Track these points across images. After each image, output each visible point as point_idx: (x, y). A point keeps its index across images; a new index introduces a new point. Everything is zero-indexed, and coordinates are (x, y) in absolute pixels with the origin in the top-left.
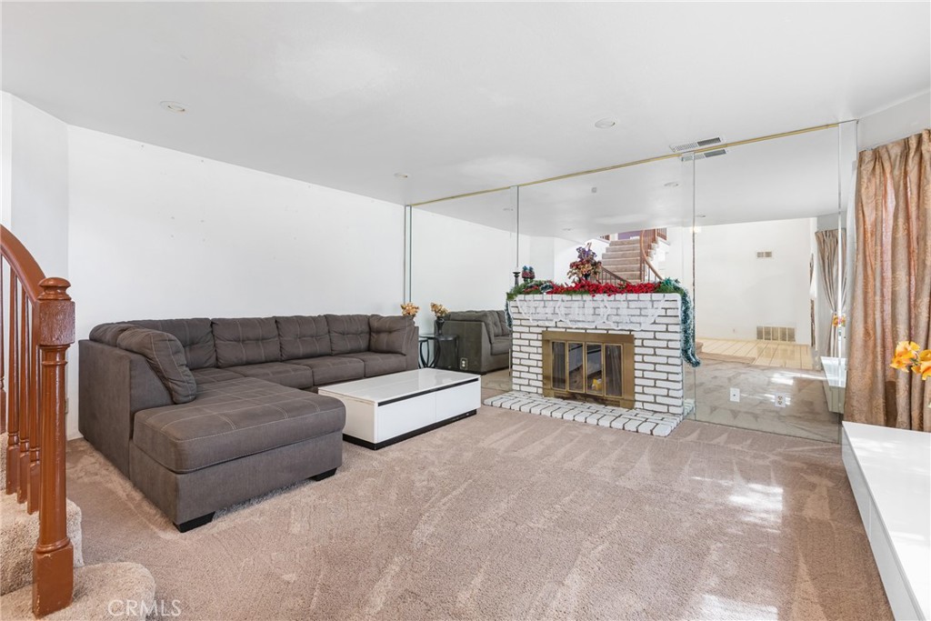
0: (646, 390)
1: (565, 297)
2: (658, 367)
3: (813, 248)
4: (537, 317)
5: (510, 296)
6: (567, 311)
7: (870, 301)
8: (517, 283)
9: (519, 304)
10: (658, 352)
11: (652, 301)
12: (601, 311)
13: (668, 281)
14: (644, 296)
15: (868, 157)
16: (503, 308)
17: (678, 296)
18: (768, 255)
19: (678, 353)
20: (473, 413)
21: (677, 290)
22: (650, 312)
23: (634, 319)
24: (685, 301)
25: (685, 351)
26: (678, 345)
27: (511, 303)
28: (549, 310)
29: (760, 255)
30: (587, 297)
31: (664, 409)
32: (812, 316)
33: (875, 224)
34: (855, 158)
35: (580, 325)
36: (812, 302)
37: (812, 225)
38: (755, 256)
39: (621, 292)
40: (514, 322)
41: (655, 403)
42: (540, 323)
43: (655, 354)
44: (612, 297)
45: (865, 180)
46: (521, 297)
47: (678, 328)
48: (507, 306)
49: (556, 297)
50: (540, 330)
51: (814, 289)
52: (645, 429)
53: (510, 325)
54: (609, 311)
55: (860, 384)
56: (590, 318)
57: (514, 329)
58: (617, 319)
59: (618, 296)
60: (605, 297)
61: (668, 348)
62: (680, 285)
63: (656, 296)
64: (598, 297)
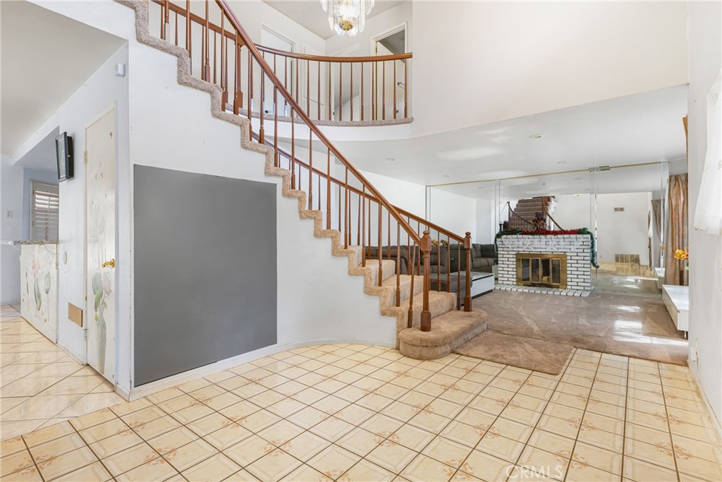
0: (573, 280)
1: (530, 236)
2: (579, 269)
3: (650, 208)
4: (513, 246)
5: (498, 236)
6: (531, 243)
7: (674, 238)
8: (500, 229)
9: (503, 240)
10: (579, 262)
11: (577, 238)
12: (550, 243)
13: (584, 229)
14: (572, 236)
15: (673, 178)
16: (493, 243)
17: (589, 236)
18: (622, 209)
19: (589, 262)
20: (491, 291)
21: (589, 233)
22: (576, 243)
23: (567, 247)
24: (592, 238)
25: (592, 261)
26: (589, 258)
27: (498, 240)
28: (521, 243)
29: (616, 210)
30: (543, 237)
31: (583, 288)
32: (650, 247)
33: (676, 206)
34: (668, 178)
35: (539, 250)
36: (650, 239)
37: (650, 196)
38: (613, 210)
39: (561, 234)
40: (499, 249)
41: (578, 285)
42: (515, 249)
43: (577, 263)
44: (556, 237)
45: (672, 188)
46: (505, 236)
47: (589, 251)
48: (496, 240)
49: (524, 236)
50: (514, 253)
51: (651, 232)
52: (577, 294)
53: (497, 251)
54: (554, 243)
55: (671, 272)
56: (545, 247)
57: (499, 252)
58: (558, 246)
59: (559, 236)
60: (552, 236)
61: (584, 260)
62: (589, 230)
63: (578, 236)
64: (549, 236)
